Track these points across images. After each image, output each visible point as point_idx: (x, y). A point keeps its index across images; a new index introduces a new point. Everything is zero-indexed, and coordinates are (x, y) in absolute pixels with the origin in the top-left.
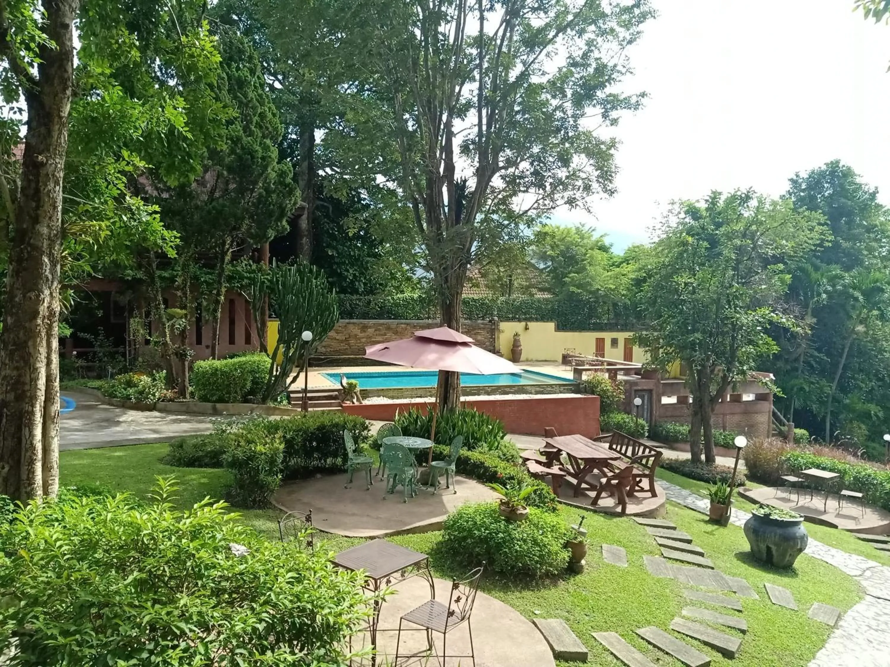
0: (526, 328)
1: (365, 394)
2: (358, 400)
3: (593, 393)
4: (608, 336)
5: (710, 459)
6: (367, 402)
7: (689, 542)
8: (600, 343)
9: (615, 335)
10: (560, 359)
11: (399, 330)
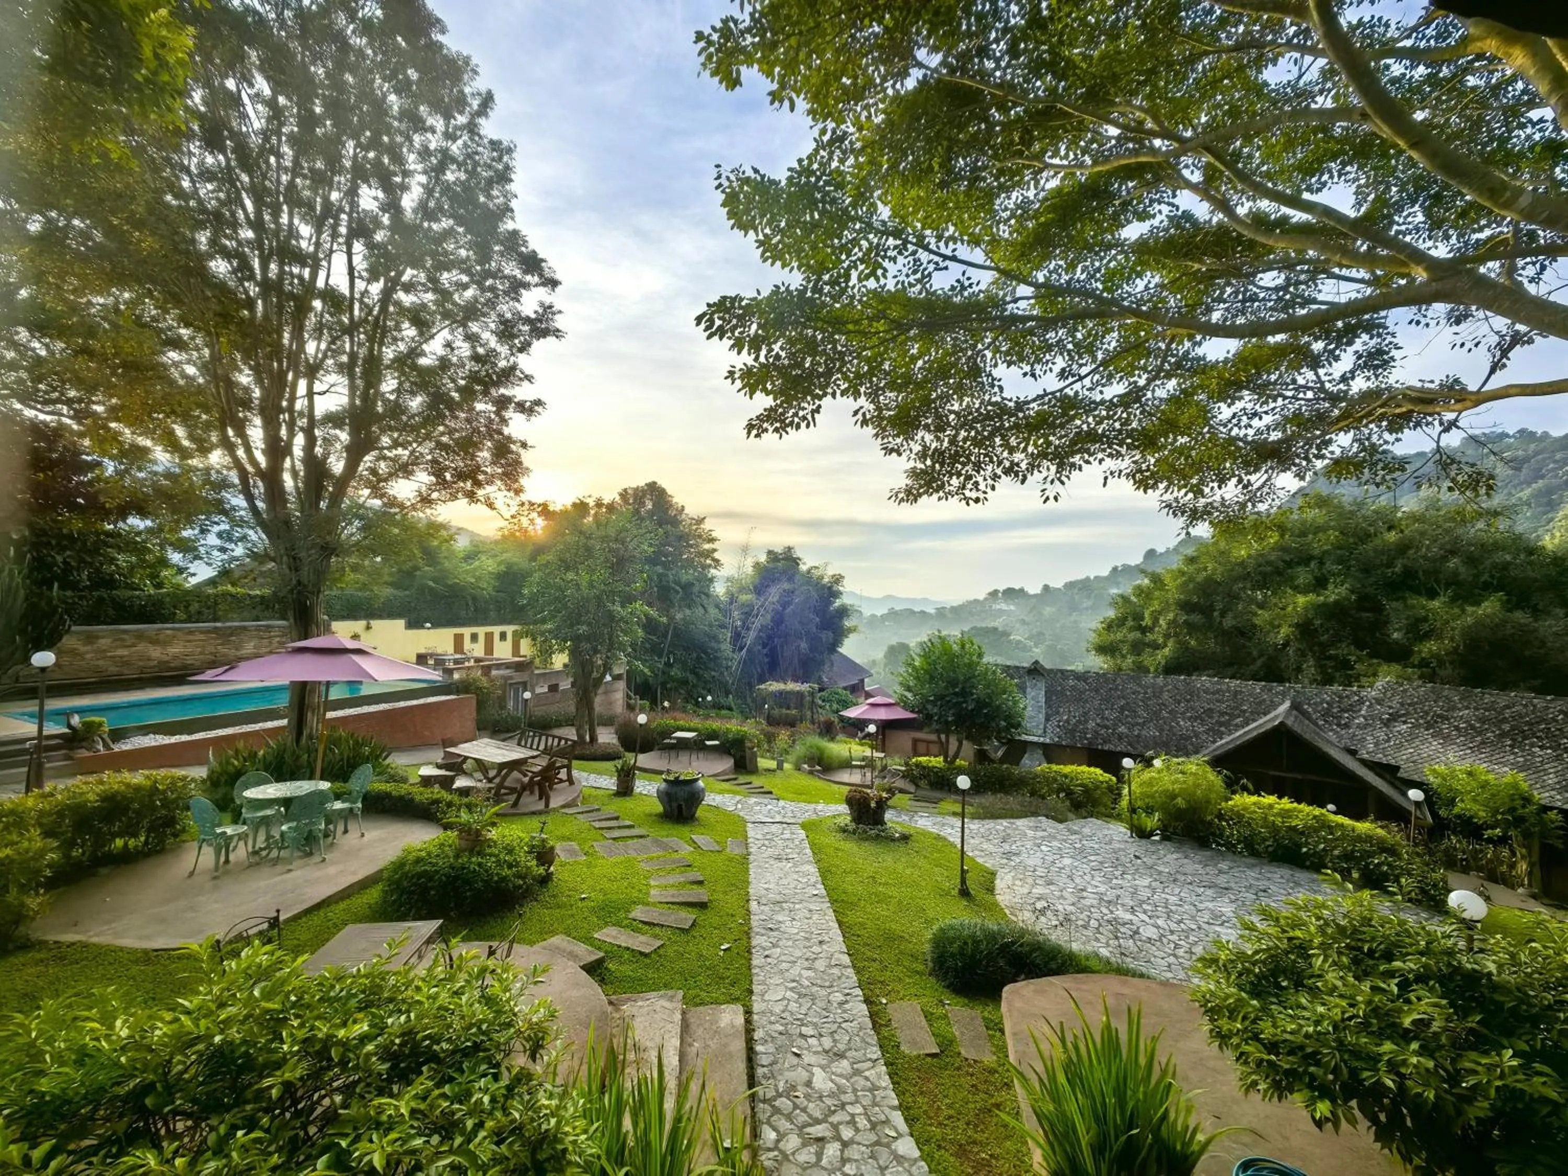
0: (368, 628)
1: (118, 735)
2: (106, 745)
3: (467, 692)
4: (467, 632)
5: (593, 739)
6: (118, 747)
7: (617, 818)
8: (459, 639)
9: (475, 630)
10: (414, 659)
11: (161, 637)
